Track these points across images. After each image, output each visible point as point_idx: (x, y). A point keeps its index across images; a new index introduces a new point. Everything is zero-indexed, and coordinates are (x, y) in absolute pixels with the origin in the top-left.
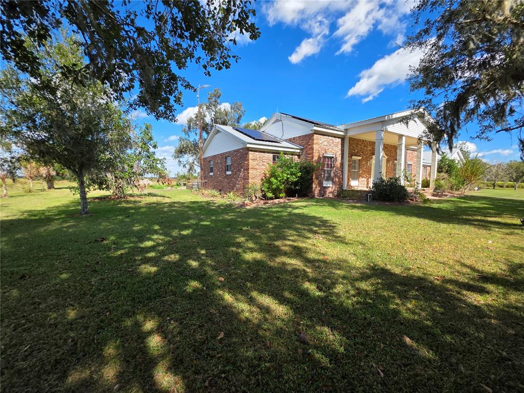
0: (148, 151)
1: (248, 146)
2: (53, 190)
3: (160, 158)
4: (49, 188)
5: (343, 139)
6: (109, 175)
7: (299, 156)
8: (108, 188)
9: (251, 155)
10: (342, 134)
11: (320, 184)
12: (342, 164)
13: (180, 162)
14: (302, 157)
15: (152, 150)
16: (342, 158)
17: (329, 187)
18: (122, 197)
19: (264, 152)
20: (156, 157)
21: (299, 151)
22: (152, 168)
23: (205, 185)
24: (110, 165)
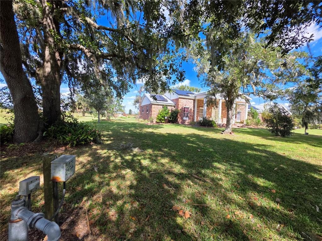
0: (119, 103)
1: (152, 103)
2: (84, 117)
3: (123, 106)
4: (83, 116)
5: (194, 100)
6: (105, 111)
7: (175, 107)
8: (105, 116)
9: (153, 106)
10: (194, 98)
11: (182, 118)
12: (194, 111)
13: (136, 106)
14: (176, 107)
15: (121, 103)
16: (194, 108)
17: (187, 120)
18: (109, 119)
19: (159, 105)
20: (122, 105)
21: (174, 105)
22: (121, 110)
23: (141, 117)
24: (106, 109)
